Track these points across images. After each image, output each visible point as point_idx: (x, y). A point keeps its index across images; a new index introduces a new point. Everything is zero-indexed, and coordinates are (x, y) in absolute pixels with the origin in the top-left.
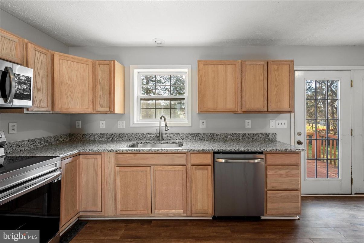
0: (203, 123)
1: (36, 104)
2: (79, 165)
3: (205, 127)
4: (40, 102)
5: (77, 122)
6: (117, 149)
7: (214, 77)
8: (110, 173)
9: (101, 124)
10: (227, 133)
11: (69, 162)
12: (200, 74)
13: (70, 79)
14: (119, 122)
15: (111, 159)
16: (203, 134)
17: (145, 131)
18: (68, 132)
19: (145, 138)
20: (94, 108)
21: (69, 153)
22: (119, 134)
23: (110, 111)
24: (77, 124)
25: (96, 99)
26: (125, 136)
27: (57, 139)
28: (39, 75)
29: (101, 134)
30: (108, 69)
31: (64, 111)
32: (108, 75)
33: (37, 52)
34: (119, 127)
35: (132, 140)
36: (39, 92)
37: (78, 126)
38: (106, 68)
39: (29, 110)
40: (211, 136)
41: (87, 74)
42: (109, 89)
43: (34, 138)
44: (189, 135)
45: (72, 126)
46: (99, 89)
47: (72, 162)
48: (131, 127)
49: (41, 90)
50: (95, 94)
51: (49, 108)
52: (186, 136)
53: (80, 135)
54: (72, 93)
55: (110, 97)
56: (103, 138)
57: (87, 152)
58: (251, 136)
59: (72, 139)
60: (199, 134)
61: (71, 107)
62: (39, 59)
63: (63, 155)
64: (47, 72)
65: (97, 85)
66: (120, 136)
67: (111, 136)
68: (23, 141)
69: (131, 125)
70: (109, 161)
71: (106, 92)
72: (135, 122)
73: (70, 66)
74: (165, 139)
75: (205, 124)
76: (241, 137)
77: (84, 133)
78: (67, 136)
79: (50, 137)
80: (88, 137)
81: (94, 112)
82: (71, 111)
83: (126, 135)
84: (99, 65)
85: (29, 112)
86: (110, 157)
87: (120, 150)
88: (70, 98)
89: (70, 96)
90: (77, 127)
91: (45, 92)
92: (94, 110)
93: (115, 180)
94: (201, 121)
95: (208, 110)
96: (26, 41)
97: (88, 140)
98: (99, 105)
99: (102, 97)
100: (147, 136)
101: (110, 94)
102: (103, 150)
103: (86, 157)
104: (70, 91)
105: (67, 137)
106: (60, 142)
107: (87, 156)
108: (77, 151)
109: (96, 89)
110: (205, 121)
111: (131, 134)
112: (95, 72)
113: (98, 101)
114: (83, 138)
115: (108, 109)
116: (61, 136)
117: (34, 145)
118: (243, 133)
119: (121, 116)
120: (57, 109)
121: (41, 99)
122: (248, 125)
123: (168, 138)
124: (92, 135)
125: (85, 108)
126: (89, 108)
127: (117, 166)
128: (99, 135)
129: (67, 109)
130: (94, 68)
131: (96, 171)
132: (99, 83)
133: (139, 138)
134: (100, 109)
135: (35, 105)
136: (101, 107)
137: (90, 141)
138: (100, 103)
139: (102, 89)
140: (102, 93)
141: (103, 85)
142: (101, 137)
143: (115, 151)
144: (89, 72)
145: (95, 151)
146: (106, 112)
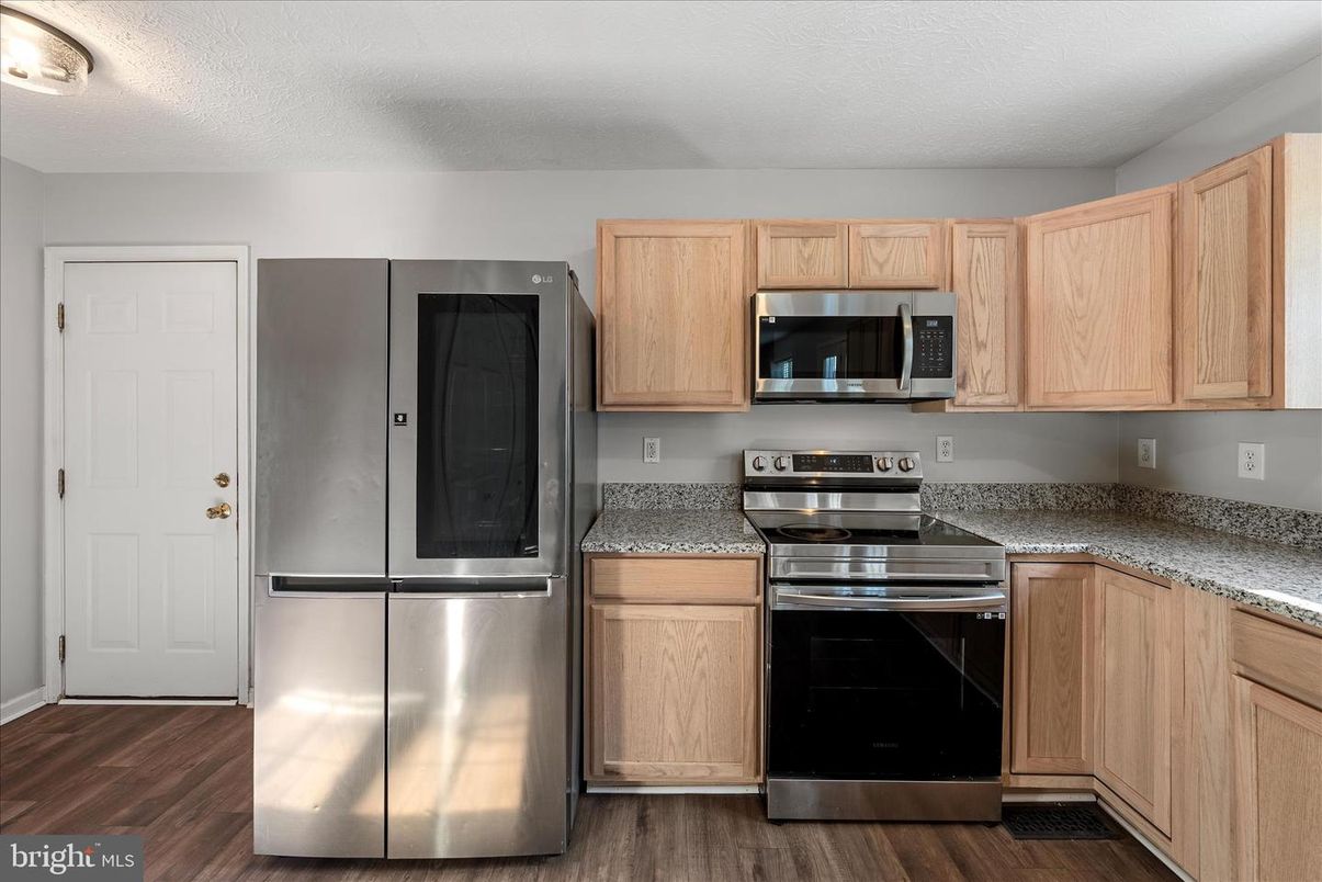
1: (974, 386)
2: (1091, 601)
4: (985, 379)
5: (1142, 442)
6: (1238, 587)
8: (1208, 689)
9: (1243, 459)
11: (1046, 576)
13: (1078, 290)
15: (1212, 622)
18: (1113, 477)
20: (1178, 385)
21: (1042, 546)
23: (1255, 398)
24: (1141, 452)
25: (1186, 349)
27: (1066, 498)
28: (983, 303)
29: (1238, 506)
31: (1059, 403)
33: (978, 241)
36: (982, 352)
37: (1147, 459)
38: (1233, 192)
39: (956, 403)
41: (1146, 252)
42: (1248, 289)
43: (994, 482)
45: (1126, 456)
46: (1196, 301)
47: (1057, 579)
49: (989, 345)
50: (1182, 326)
51: (1013, 397)
53: (1152, 493)
54: (1084, 338)
56: (1249, 527)
57: (1111, 558)
59: (1122, 505)
61: (1079, 389)
62: (982, 258)
63: (1017, 547)
64: (1007, 289)
65: (1190, 283)
67: (1298, 523)
68: (965, 485)
70: (1205, 634)
73: (1078, 243)
77: (1164, 490)
78: (1104, 490)
79: (1042, 486)
80: (1182, 507)
81: (1184, 405)
82: (1077, 403)
84: (1201, 193)
85: (956, 410)
86: (1206, 614)
87: (1253, 596)
88: (1076, 357)
89: (1078, 349)
90: (1141, 463)
91: (1000, 349)
92: (1178, 396)
93: (1231, 734)
96: (950, 221)
97: (1181, 519)
98: (1200, 370)
99: (1213, 334)
101: (1252, 312)
102: (1172, 571)
104: (1078, 333)
105: (1104, 495)
106: (1077, 508)
108: (1076, 545)
109: (1186, 304)
112: (1182, 231)
113: (1196, 353)
115: (1240, 389)
116: (1078, 488)
117: (993, 502)
120: (1035, 398)
121: (989, 371)
124: (1199, 502)
125: (1136, 390)
126: (1151, 390)
127: (1242, 672)
128: (1233, 509)
129: (1066, 394)
131: (1150, 651)
132: (1199, 273)
134: (1203, 390)
135: (971, 388)
136: (1209, 382)
137: (1188, 525)
138: (1205, 362)
139: (1215, 300)
140: (1214, 317)
141: (1217, 277)
142: (1241, 520)
143: (1226, 593)
144: (1152, 243)
145: (1140, 566)
146: (1236, 402)
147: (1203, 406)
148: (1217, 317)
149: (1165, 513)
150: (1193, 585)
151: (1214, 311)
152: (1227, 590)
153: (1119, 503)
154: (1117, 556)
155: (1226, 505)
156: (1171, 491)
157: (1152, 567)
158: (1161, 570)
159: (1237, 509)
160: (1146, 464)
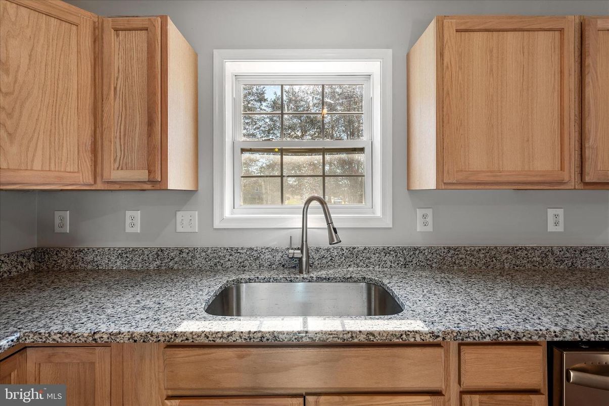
0: (425, 216)
3: (430, 228)
5: (57, 214)
6: (170, 331)
7: (492, 70)
9: (128, 221)
10: (496, 248)
12: (446, 60)
14: (179, 214)
16: (426, 251)
17: (257, 242)
18: (32, 243)
19: (257, 261)
20: (99, 170)
22: (181, 252)
23: (152, 182)
24: (57, 221)
25: (106, 143)
26: (198, 256)
29: (126, 251)
30: (145, 45)
32: (145, 64)
34: (179, 229)
35: (219, 267)
37: (61, 226)
38: (138, 40)
40: (449, 255)
41: (74, 57)
42: (148, 108)
44: (386, 251)
45: (45, 225)
46: (113, 107)
48: (216, 229)
50: (102, 125)
52: (377, 255)
53: (67, 252)
55: (150, 133)
56: (133, 264)
58: (568, 255)
59: (41, 264)
60: (415, 249)
65: (108, 94)
66: (184, 255)
67: (158, 256)
69: (217, 224)
71: (139, 119)
72: (227, 213)
74: (316, 263)
75: (430, 219)
76: (538, 259)
77: (77, 247)
80: (90, 258)
81: (99, 186)
83: (200, 254)
84: (116, 30)
87: (183, 334)
90: (57, 230)
92: (99, 179)
94: (420, 212)
95: (473, 179)
97: (89, 267)
98: (115, 160)
99: (125, 135)
100: (262, 256)
101: (150, 123)
102: (115, 335)
103: (50, 357)
105: (24, 260)
107: (54, 355)
109: (106, 109)
110: (429, 212)
111: (215, 251)
112: (102, 53)
113: (112, 148)
114: (74, 261)
115: (143, 175)
118: (545, 247)
119: (185, 196)
122: (556, 224)
123: (324, 261)
124: (102, 252)
125: (65, 171)
126: (78, 172)
127: (170, 394)
128: (123, 254)
130: (97, 39)
132: (115, 89)
133: (240, 260)
134: (117, 175)
136: (122, 169)
137: (95, 270)
138: (119, 154)
139: (126, 110)
140: (125, 123)
141: (127, 95)
142: (129, 259)
143: (162, 339)
144: (78, 52)
145: (83, 340)
146: (140, 185)
147: (117, 187)
148: (127, 122)
149: (77, 264)
150: (135, 341)
151: (125, 118)
152: (164, 336)
153: (37, 264)
154: (57, 337)
155: (120, 252)
156: (81, 246)
157: (96, 336)
158: (105, 336)
159: (126, 253)
160: (62, 230)
